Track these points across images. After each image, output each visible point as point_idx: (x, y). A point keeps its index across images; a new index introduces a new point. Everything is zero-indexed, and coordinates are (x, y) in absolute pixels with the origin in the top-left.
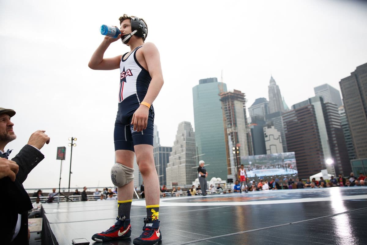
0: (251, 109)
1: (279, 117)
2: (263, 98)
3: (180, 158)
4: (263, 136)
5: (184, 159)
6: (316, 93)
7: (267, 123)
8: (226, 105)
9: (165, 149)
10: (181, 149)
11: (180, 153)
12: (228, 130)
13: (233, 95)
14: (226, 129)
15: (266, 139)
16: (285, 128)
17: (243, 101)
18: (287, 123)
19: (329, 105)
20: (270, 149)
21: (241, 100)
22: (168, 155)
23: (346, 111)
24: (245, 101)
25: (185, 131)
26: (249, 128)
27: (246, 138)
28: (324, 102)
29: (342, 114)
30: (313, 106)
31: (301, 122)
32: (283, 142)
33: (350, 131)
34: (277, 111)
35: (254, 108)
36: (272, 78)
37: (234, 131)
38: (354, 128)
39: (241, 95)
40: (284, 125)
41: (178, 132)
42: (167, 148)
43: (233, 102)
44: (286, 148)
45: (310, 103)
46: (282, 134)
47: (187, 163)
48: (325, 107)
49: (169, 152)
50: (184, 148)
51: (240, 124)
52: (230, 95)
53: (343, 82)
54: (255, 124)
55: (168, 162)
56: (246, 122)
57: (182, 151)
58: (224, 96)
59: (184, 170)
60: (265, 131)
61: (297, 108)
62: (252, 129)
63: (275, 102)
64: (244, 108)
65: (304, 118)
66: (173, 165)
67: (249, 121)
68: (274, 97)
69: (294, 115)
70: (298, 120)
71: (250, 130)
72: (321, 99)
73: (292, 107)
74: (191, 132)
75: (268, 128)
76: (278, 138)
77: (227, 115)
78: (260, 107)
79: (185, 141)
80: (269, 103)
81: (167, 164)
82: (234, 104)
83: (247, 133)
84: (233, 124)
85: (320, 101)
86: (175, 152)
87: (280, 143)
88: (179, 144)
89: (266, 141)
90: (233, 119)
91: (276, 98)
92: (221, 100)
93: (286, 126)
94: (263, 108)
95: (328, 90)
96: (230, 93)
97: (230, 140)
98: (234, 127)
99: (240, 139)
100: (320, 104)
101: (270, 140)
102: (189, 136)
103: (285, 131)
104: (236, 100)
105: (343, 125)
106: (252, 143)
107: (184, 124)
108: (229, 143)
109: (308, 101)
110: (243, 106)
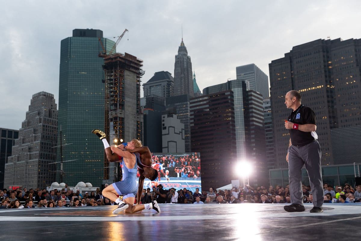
0: (148, 86)
1: (186, 103)
2: (167, 72)
3: (30, 149)
4: (159, 127)
5: (36, 152)
6: (237, 76)
7: (167, 109)
8: (111, 76)
9: (7, 132)
10: (34, 135)
11: (32, 141)
12: (110, 113)
13: (123, 61)
14: (108, 112)
15: (164, 132)
16: (191, 119)
17: (137, 73)
18: (195, 112)
19: (253, 93)
20: (168, 147)
21: (134, 70)
22: (11, 143)
23: (271, 104)
24: (140, 74)
25: (43, 108)
26: (142, 114)
27: (135, 128)
28: (247, 90)
29: (266, 108)
30: (232, 92)
31: (213, 113)
32: (186, 139)
33: (274, 132)
34: (184, 94)
35: (151, 85)
36: (182, 43)
37: (119, 115)
39: (136, 64)
40: (191, 115)
41: (31, 108)
42: (10, 131)
43: (122, 72)
44: (190, 147)
45: (229, 88)
46: (186, 126)
47: (41, 158)
48: (246, 96)
49: (13, 139)
50: (39, 135)
51: (129, 106)
52: (119, 61)
53: (274, 65)
54: (149, 109)
55: (10, 153)
56: (138, 105)
57: (35, 137)
58: (110, 61)
59: (36, 168)
60: (164, 121)
61: (211, 93)
62: (145, 116)
63: (183, 80)
64: (138, 83)
66: (18, 161)
67: (143, 103)
68: (181, 74)
69: (205, 102)
70: (210, 110)
71: (142, 116)
72: (244, 85)
73: (204, 90)
74: (53, 110)
75: (168, 116)
76: (180, 132)
77: (111, 90)
78: (161, 85)
79: (41, 124)
80: (173, 81)
81: (8, 156)
82: (123, 75)
83: (138, 120)
84: (119, 105)
85: (241, 86)
86: (23, 139)
87: (182, 139)
88: (30, 127)
89: (163, 135)
90: (119, 98)
91: (184, 74)
92: (105, 67)
93: (193, 117)
94: (164, 86)
95: (254, 73)
96: (120, 58)
97: (113, 129)
98: (120, 110)
99: (126, 129)
100: (242, 91)
101: (168, 134)
102: (48, 116)
103: (191, 123)
104: (128, 70)
105: (266, 124)
106: (143, 135)
107: (42, 96)
108: (110, 133)
109: (227, 85)
110: (137, 80)
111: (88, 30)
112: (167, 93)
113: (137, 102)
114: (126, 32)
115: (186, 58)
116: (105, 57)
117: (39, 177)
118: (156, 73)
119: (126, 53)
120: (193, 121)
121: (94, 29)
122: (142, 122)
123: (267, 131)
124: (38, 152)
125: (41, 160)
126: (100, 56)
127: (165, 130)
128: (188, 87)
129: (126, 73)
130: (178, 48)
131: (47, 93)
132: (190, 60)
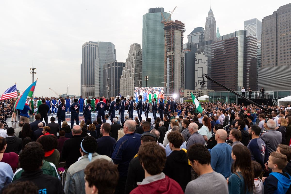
0: (190, 37)
2: (201, 27)
3: (130, 72)
4: (193, 60)
5: (133, 73)
7: (198, 50)
8: (168, 33)
11: (131, 68)
12: (167, 53)
13: (174, 25)
14: (166, 53)
15: (196, 62)
17: (182, 31)
18: (215, 51)
19: (250, 38)
20: (198, 70)
21: (180, 29)
22: (122, 69)
23: (261, 44)
24: (183, 31)
25: (135, 51)
27: (180, 61)
28: (247, 36)
30: (237, 38)
31: (226, 50)
32: (208, 66)
33: (261, 61)
35: (192, 36)
36: (211, 10)
37: (172, 54)
38: (264, 58)
39: (181, 26)
41: (130, 51)
42: (121, 63)
43: (173, 31)
45: (236, 36)
46: (209, 59)
47: (135, 76)
48: (246, 40)
49: (123, 67)
50: (134, 65)
51: (177, 49)
52: (172, 25)
53: (265, 20)
54: (188, 50)
55: (122, 74)
56: (182, 48)
57: (132, 66)
58: (167, 25)
59: (133, 81)
60: (196, 56)
61: (224, 39)
62: (186, 54)
63: (210, 32)
65: (230, 47)
66: (125, 77)
67: (185, 47)
68: (209, 28)
69: (222, 44)
70: (225, 48)
71: (184, 54)
72: (245, 33)
74: (140, 52)
75: (198, 54)
76: (205, 62)
77: (168, 41)
78: (197, 35)
79: (135, 60)
80: (204, 32)
81: (121, 75)
82: (174, 33)
83: (182, 56)
84: (172, 49)
85: (243, 34)
86: (127, 67)
87: (206, 66)
88: (130, 61)
89: (196, 64)
90: (172, 45)
91: (211, 28)
92: (164, 29)
93: (213, 53)
94: (199, 36)
95: (255, 24)
96: (172, 23)
97: (168, 61)
98: (172, 51)
99: (175, 61)
100: (243, 37)
101: (198, 63)
102: (138, 55)
103: (212, 57)
104: (177, 29)
105: (258, 56)
106: (184, 64)
107: (135, 46)
108: (167, 64)
109: (234, 34)
110: (182, 35)
111: (156, 8)
112: (201, 39)
113: (182, 47)
114: (176, 8)
115: (213, 18)
116: (164, 23)
117: (135, 85)
118: (195, 28)
119: (175, 20)
120: (213, 55)
121: (159, 7)
122: (184, 58)
123: (259, 60)
124: (134, 73)
125: (135, 77)
126: (162, 23)
127: (196, 61)
128: (213, 35)
129: (176, 31)
130: (208, 13)
131: (137, 44)
132: (215, 19)
